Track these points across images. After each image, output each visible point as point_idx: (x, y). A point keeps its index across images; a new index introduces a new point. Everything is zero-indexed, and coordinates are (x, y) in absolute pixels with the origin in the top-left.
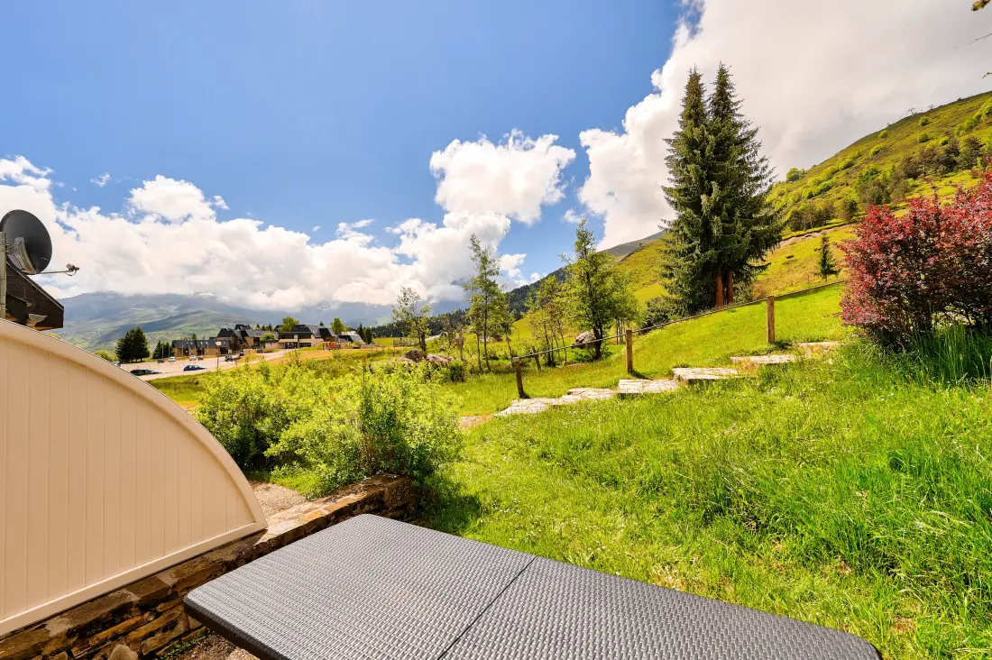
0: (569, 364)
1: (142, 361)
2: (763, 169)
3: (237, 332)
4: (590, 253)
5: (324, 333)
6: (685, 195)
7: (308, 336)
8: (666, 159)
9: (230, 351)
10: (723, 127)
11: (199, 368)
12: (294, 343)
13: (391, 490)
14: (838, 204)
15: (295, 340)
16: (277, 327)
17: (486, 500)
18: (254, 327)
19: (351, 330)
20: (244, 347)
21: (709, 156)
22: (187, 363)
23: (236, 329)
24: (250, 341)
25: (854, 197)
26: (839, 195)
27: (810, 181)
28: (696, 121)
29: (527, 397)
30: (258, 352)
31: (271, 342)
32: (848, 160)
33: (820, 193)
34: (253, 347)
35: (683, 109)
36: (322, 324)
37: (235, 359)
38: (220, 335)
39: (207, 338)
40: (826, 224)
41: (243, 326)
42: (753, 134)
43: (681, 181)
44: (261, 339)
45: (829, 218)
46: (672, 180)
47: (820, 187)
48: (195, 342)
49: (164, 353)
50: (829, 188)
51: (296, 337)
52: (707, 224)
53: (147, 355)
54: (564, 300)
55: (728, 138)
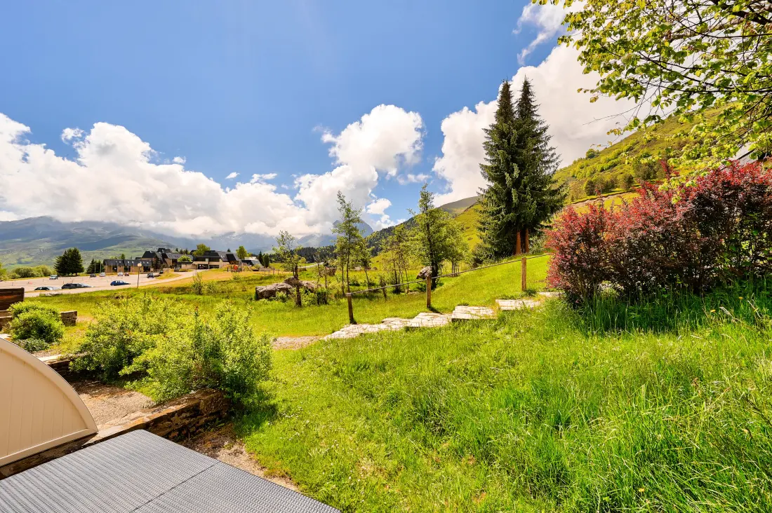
0: (411, 291)
1: (77, 275)
2: (552, 155)
3: (159, 255)
4: (430, 209)
5: (230, 258)
6: (496, 172)
7: (217, 259)
8: (484, 143)
9: (152, 269)
10: (524, 124)
11: (123, 284)
12: (205, 265)
13: (206, 401)
14: (620, 177)
15: (206, 262)
16: (193, 251)
17: (282, 408)
18: (173, 250)
19: (252, 255)
20: (164, 267)
21: (513, 145)
22: (115, 278)
23: (158, 252)
24: (169, 262)
25: (632, 173)
26: (621, 171)
27: (602, 159)
28: (505, 118)
29: (355, 323)
30: (175, 271)
31: (186, 263)
32: (629, 145)
33: (609, 168)
34: (171, 267)
35: (498, 108)
36: (229, 251)
37: (156, 276)
38: (144, 256)
39: (134, 259)
40: (611, 192)
41: (164, 249)
42: (545, 129)
43: (494, 161)
44: (178, 261)
45: (613, 187)
46: (487, 160)
47: (609, 164)
48: (123, 261)
49: (96, 269)
50: (615, 165)
51: (207, 260)
52: (509, 194)
53: (81, 270)
54: (408, 244)
55: (528, 132)
